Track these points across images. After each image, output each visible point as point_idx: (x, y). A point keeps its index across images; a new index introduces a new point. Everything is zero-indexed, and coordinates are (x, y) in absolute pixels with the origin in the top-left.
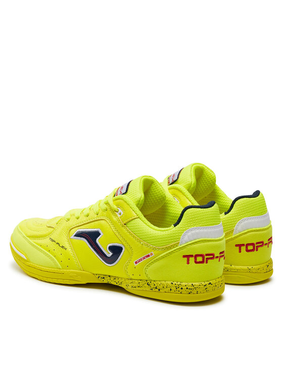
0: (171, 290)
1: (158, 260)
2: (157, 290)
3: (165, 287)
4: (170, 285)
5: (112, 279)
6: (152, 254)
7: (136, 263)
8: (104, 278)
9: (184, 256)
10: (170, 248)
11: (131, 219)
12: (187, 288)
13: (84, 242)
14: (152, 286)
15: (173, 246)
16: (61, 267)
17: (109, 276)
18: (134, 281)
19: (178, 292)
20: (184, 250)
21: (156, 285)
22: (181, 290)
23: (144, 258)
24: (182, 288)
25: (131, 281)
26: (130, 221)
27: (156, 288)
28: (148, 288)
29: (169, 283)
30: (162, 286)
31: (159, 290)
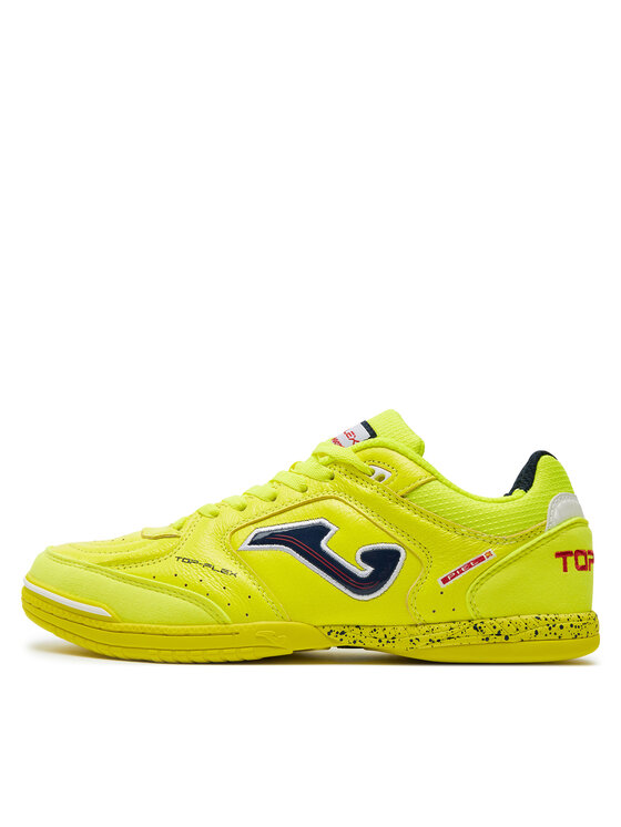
0: (536, 633)
1: (502, 567)
2: (502, 638)
3: (522, 628)
4: (535, 622)
5: (366, 632)
6: (490, 554)
7: (445, 580)
8: (343, 633)
9: (558, 555)
10: (528, 537)
11: (419, 482)
12: (572, 626)
13: (284, 555)
14: (488, 631)
15: (533, 534)
16: (228, 619)
17: (358, 627)
18: (436, 626)
19: (553, 636)
20: (557, 540)
21: (499, 627)
22: (559, 632)
23: (469, 566)
24: (562, 627)
25: (426, 628)
26: (417, 488)
27: (499, 634)
28: (476, 637)
29: (531, 618)
30: (513, 627)
31: (507, 638)
